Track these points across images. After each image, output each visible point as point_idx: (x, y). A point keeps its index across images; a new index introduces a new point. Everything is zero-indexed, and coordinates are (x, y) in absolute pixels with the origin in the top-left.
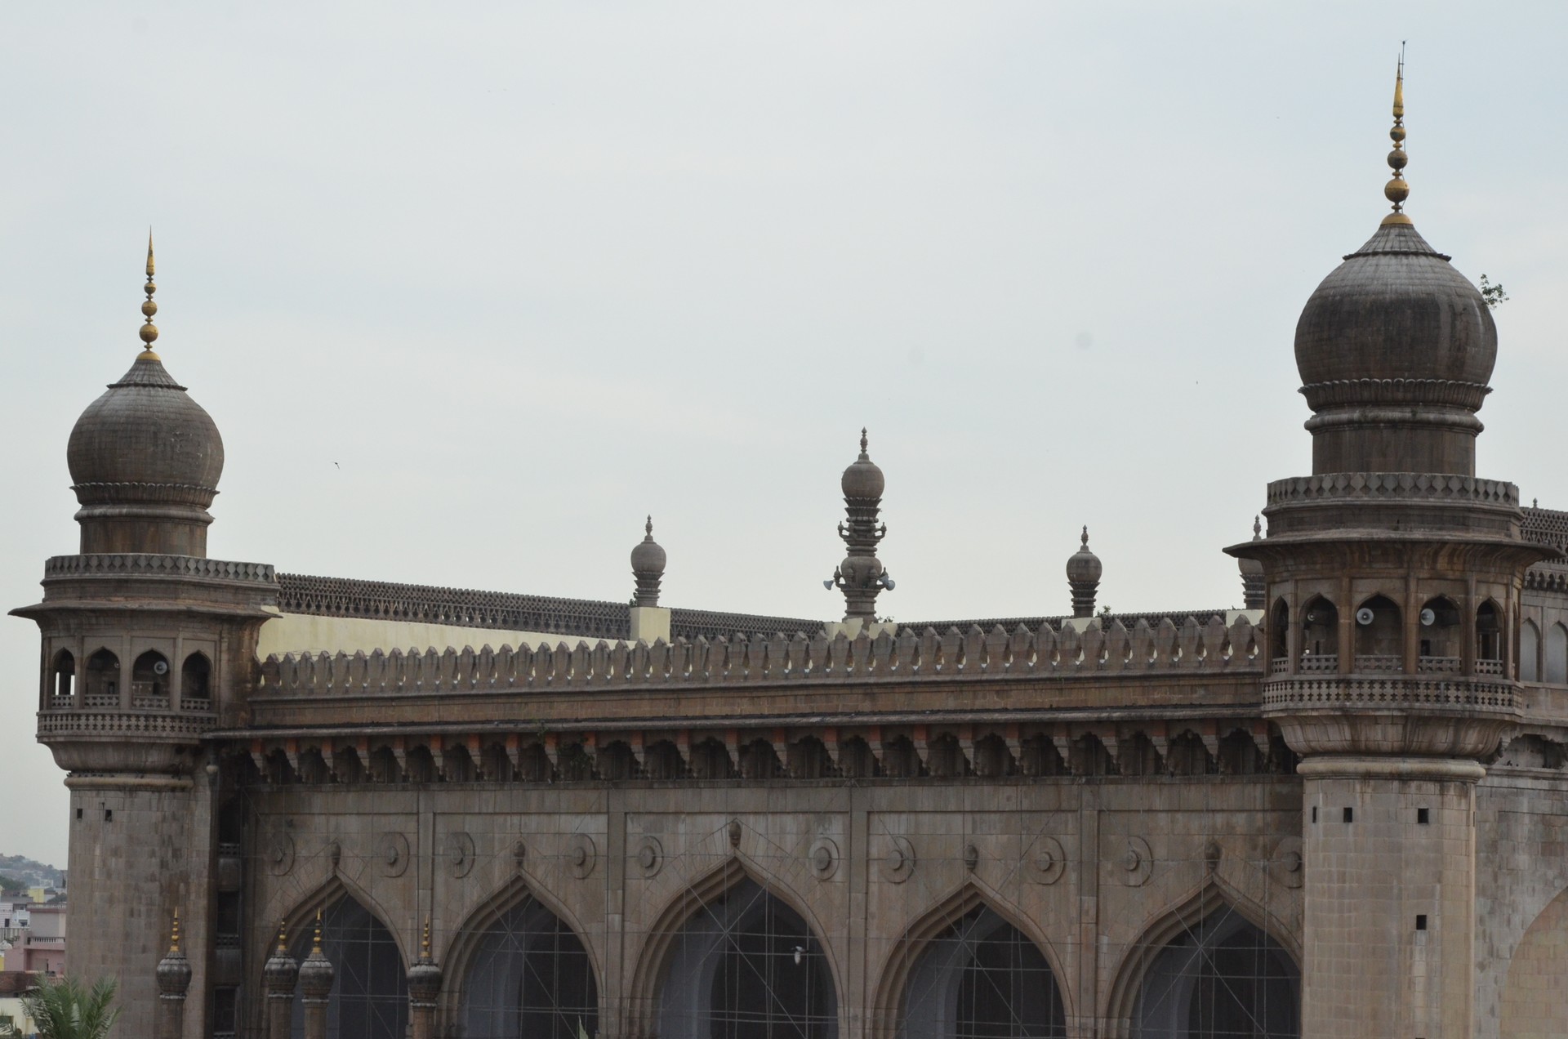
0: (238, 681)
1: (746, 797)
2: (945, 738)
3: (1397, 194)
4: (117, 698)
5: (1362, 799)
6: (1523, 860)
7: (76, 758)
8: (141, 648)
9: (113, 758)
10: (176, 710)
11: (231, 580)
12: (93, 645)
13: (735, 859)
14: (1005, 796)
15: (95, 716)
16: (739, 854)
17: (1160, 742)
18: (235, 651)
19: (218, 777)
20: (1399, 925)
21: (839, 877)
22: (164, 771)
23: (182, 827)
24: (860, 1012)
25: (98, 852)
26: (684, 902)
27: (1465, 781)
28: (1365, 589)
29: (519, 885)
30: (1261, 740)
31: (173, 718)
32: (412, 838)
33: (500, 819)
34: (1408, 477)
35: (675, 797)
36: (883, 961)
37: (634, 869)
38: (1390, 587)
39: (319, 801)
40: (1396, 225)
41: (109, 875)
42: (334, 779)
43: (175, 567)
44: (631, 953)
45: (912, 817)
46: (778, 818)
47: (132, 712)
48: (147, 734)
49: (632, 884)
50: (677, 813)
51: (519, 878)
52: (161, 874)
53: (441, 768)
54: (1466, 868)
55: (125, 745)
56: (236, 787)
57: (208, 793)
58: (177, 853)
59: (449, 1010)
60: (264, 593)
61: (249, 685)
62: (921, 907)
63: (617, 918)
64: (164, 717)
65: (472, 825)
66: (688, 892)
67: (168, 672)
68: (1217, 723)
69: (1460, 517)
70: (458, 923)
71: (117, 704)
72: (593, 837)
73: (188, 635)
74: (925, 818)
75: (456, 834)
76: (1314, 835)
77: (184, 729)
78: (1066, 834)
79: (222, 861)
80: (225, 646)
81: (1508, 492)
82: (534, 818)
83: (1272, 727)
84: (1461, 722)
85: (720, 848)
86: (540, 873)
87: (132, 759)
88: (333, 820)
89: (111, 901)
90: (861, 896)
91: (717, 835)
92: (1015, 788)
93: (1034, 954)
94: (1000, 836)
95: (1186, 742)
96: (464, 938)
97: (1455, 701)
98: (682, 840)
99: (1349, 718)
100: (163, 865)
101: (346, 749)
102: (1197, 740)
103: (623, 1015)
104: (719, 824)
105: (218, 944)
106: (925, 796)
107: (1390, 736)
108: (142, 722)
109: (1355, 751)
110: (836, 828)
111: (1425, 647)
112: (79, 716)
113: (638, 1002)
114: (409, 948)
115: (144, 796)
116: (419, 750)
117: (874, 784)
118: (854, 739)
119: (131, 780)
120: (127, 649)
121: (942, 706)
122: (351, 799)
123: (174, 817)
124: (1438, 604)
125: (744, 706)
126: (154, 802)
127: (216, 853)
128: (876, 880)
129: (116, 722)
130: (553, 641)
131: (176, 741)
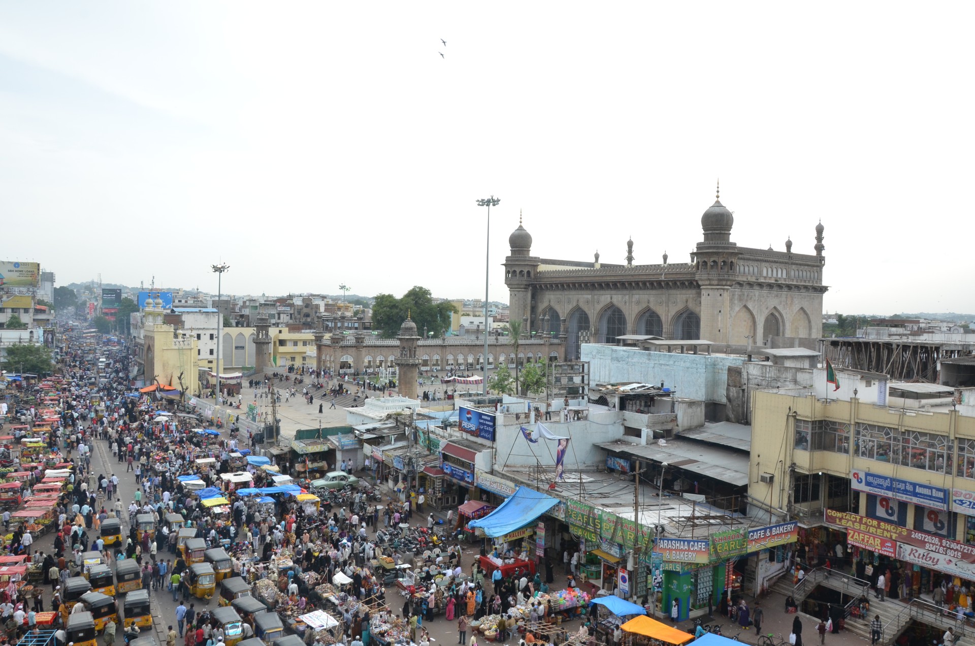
1: (613, 292)
2: (644, 283)
3: (718, 197)
5: (711, 292)
6: (736, 302)
7: (511, 286)
8: (520, 270)
9: (516, 286)
10: (525, 279)
11: (533, 259)
12: (513, 269)
13: (611, 302)
14: (654, 292)
15: (513, 280)
17: (678, 283)
19: (532, 289)
20: (716, 312)
21: (627, 304)
22: (524, 288)
23: (526, 297)
24: (631, 325)
25: (514, 301)
27: (727, 289)
28: (712, 259)
29: (578, 305)
30: (695, 283)
32: (561, 298)
33: (575, 295)
34: (719, 242)
35: (602, 292)
36: (635, 316)
37: (595, 303)
38: (716, 259)
39: (547, 293)
40: (718, 202)
41: (516, 304)
42: (549, 289)
43: (525, 257)
44: (595, 316)
45: (639, 295)
46: (618, 295)
47: (519, 279)
48: (521, 283)
49: (595, 305)
50: (602, 295)
52: (523, 304)
53: (566, 288)
54: (727, 303)
55: (518, 284)
56: (534, 291)
57: (530, 292)
58: (526, 301)
59: (567, 324)
60: (538, 261)
61: (536, 275)
62: (640, 309)
63: (593, 311)
65: (570, 296)
66: (604, 307)
67: (524, 273)
68: (688, 280)
69: (727, 248)
70: (568, 311)
71: (517, 278)
72: (589, 298)
73: (527, 268)
74: (641, 295)
75: (568, 298)
76: (703, 298)
77: (527, 282)
78: (663, 298)
79: (532, 302)
80: (533, 269)
81: (735, 244)
82: (580, 295)
83: (697, 281)
84: (727, 280)
85: (609, 300)
86: (581, 304)
87: (519, 287)
88: (549, 296)
90: (631, 307)
91: (609, 298)
93: (658, 317)
94: (653, 298)
95: (683, 283)
96: (569, 313)
97: (726, 277)
98: (603, 299)
99: (709, 280)
100: (524, 302)
101: (551, 285)
102: (684, 284)
103: (594, 325)
104: (609, 296)
105: (532, 314)
106: (641, 292)
107: (715, 282)
108: (520, 281)
109: (710, 285)
110: (627, 297)
111: (721, 268)
112: (511, 280)
113: (596, 322)
114: (561, 315)
115: (520, 292)
116: (562, 285)
117: (633, 290)
118: (630, 283)
119: (519, 290)
120: (518, 270)
121: (644, 278)
122: (552, 293)
123: (525, 295)
124: (724, 262)
125: (613, 278)
126: (522, 293)
128: (633, 305)
130: (583, 268)
131: (525, 284)
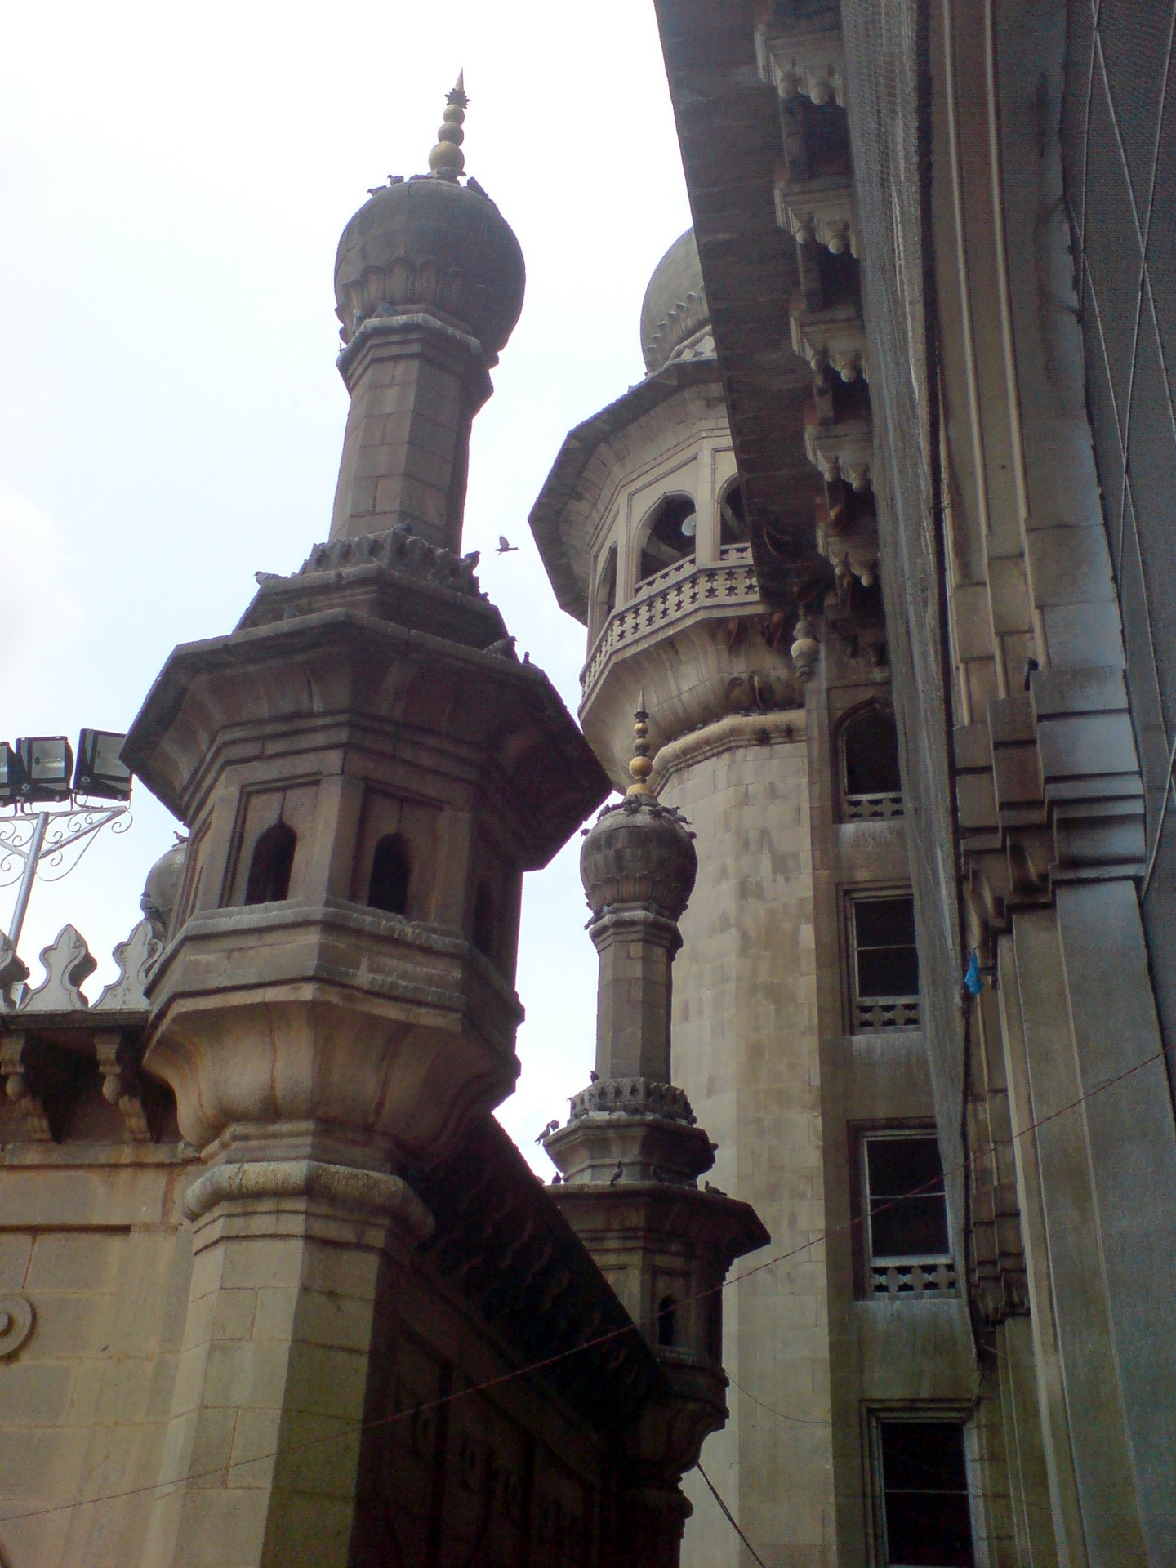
8: (648, 501)
10: (704, 562)
12: (603, 560)
15: (595, 659)
22: (728, 706)
31: (694, 580)
47: (624, 608)
52: (741, 910)
64: (678, 587)
73: (723, 443)
77: (720, 591)
79: (849, 829)
105: (862, 1023)
108: (644, 614)
119: (675, 745)
120: (624, 516)
127: (831, 819)
129: (609, 642)
131: (701, 615)
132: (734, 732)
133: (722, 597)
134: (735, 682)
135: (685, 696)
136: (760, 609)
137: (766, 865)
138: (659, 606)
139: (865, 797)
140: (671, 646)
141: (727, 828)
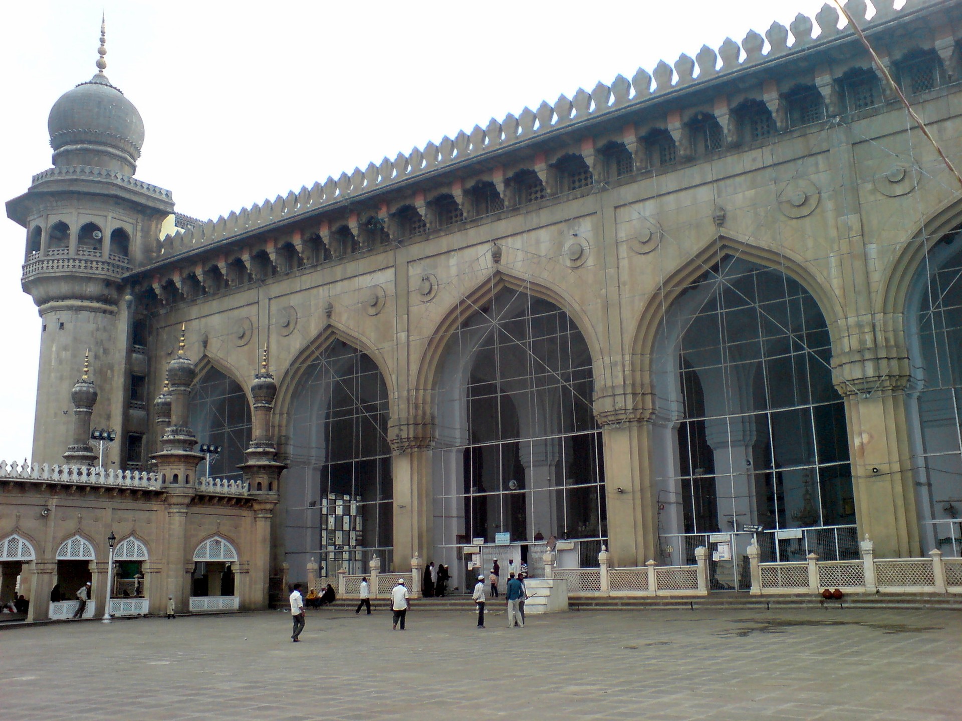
0: (147, 250)
1: (503, 226)
4: (68, 250)
7: (41, 291)
8: (85, 220)
9: (64, 288)
10: (106, 257)
11: (144, 191)
12: (53, 220)
13: (498, 273)
15: (53, 261)
16: (501, 268)
18: (146, 232)
19: (133, 305)
21: (590, 262)
22: (98, 299)
23: (110, 336)
24: (618, 358)
25: (54, 349)
26: (459, 311)
29: (329, 332)
31: (103, 263)
32: (254, 319)
33: (314, 291)
35: (447, 241)
36: (638, 315)
37: (415, 298)
39: (194, 311)
41: (60, 362)
42: (205, 292)
43: (108, 175)
44: (415, 358)
45: (658, 200)
46: (533, 234)
47: (76, 257)
48: (85, 271)
49: (414, 310)
50: (449, 252)
51: (329, 326)
52: (95, 363)
53: (274, 261)
56: (145, 312)
57: (127, 313)
58: (106, 351)
59: (280, 426)
61: (155, 254)
62: (672, 264)
63: (403, 336)
64: (97, 262)
66: (462, 302)
67: (101, 238)
70: (287, 364)
71: (68, 254)
72: (383, 286)
73: (115, 216)
74: (671, 198)
75: (285, 308)
77: (110, 271)
78: (818, 172)
79: (134, 355)
80: (139, 228)
82: (339, 284)
85: (485, 266)
86: (344, 318)
87: (77, 288)
88: (203, 320)
89: (61, 378)
90: (612, 271)
91: (481, 260)
92: (760, 150)
94: (746, 192)
96: (291, 374)
98: (454, 271)
100: (96, 357)
101: (211, 267)
103: (411, 402)
104: (483, 252)
105: (131, 407)
108: (83, 264)
110: (586, 228)
112: (43, 262)
113: (421, 392)
115: (85, 314)
116: (259, 255)
117: (620, 184)
119: (78, 303)
120: (75, 220)
122: (214, 305)
123: (105, 329)
126: (92, 319)
127: (130, 351)
128: (625, 255)
129: (66, 263)
131: (105, 277)
132: (99, 308)
133: (110, 273)
134: (104, 295)
135: (87, 292)
136: (119, 280)
137: (101, 350)
138: (89, 265)
139: (137, 346)
140: (89, 279)
141: (93, 336)
